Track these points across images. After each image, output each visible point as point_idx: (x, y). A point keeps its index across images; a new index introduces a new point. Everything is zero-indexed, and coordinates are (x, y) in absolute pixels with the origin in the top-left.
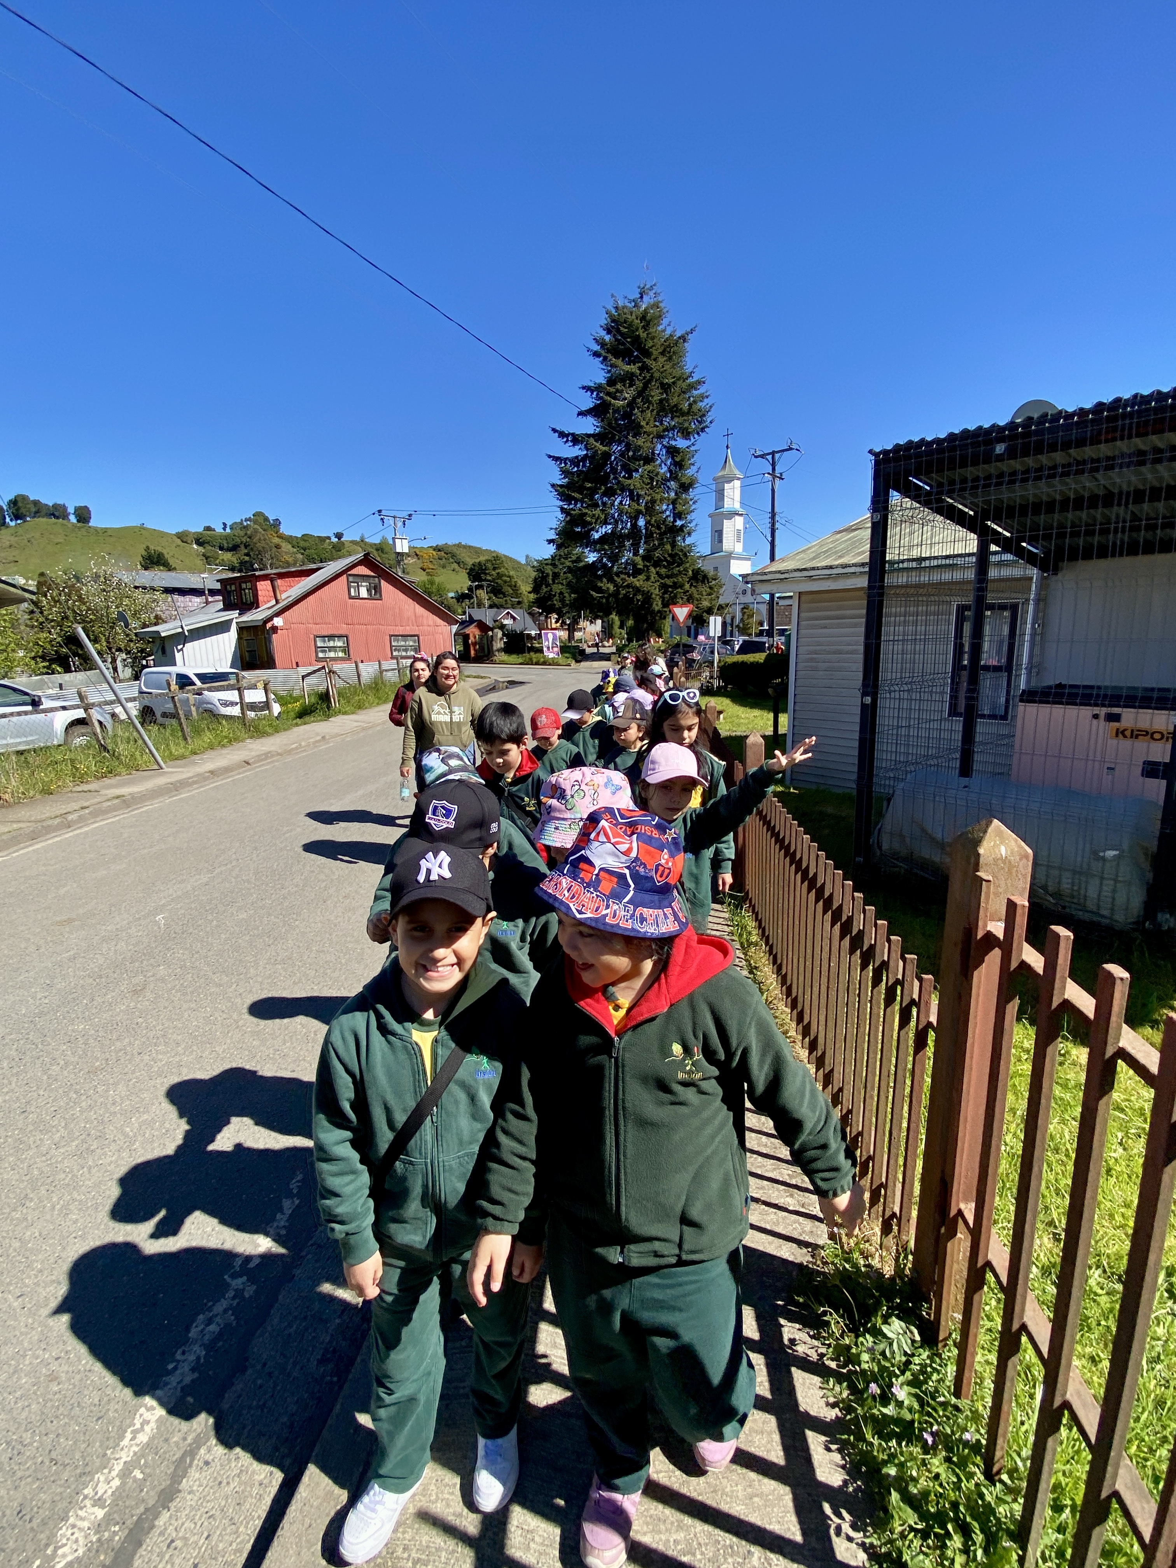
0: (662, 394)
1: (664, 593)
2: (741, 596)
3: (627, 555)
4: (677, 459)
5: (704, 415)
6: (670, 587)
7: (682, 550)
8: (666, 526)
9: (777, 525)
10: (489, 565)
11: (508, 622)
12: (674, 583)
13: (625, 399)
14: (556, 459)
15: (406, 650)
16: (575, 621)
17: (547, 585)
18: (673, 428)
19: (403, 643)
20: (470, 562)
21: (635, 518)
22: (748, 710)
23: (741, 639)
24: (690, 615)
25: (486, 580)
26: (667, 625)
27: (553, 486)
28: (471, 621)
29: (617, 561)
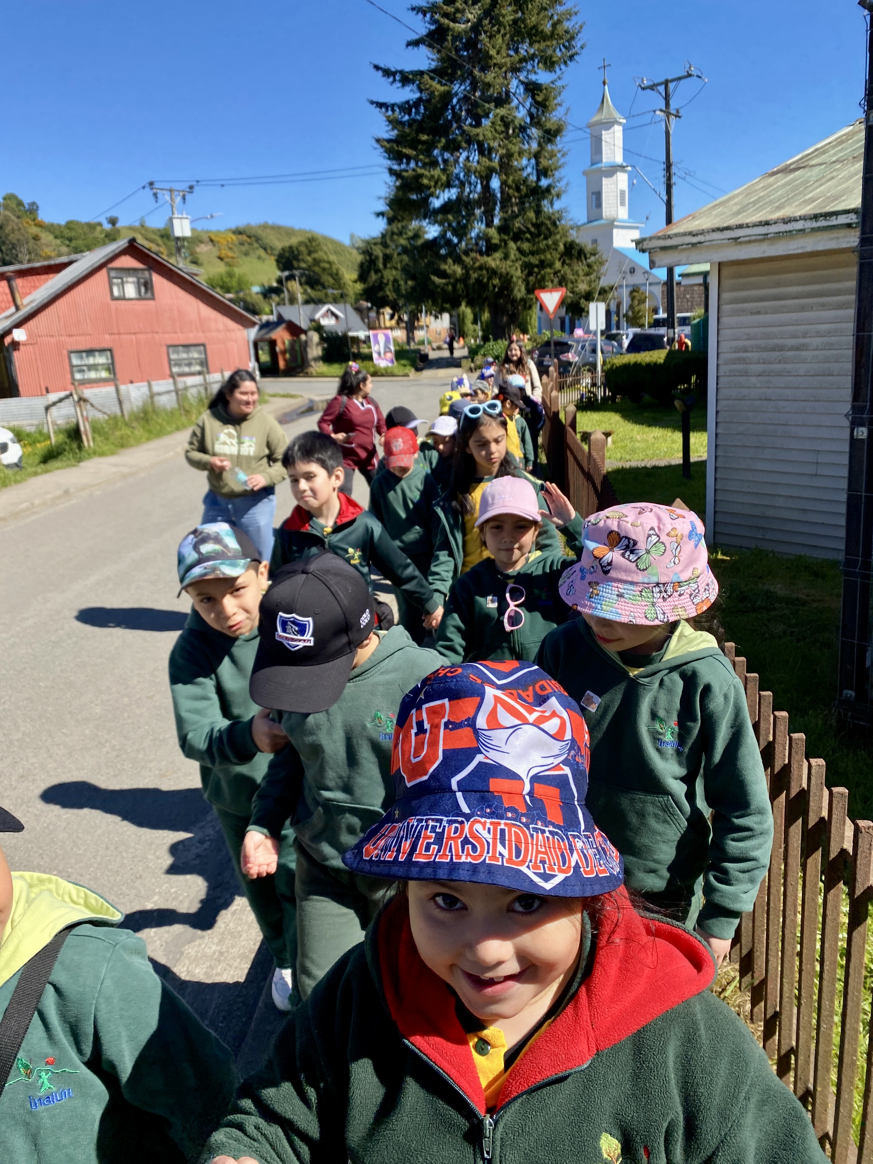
0: (515, 12)
1: (530, 274)
2: (628, 275)
3: (478, 228)
4: (539, 99)
5: (573, 38)
6: (537, 266)
7: (549, 218)
8: (527, 187)
9: (674, 179)
10: (303, 249)
11: (328, 322)
12: (542, 262)
13: (468, 21)
14: (381, 105)
15: (189, 365)
16: (414, 317)
17: (377, 271)
18: (532, 57)
19: (184, 356)
20: (279, 245)
21: (486, 179)
22: (645, 429)
23: (632, 331)
24: (562, 302)
25: (299, 268)
26: (534, 317)
27: (378, 141)
28: (281, 320)
29: (466, 234)
